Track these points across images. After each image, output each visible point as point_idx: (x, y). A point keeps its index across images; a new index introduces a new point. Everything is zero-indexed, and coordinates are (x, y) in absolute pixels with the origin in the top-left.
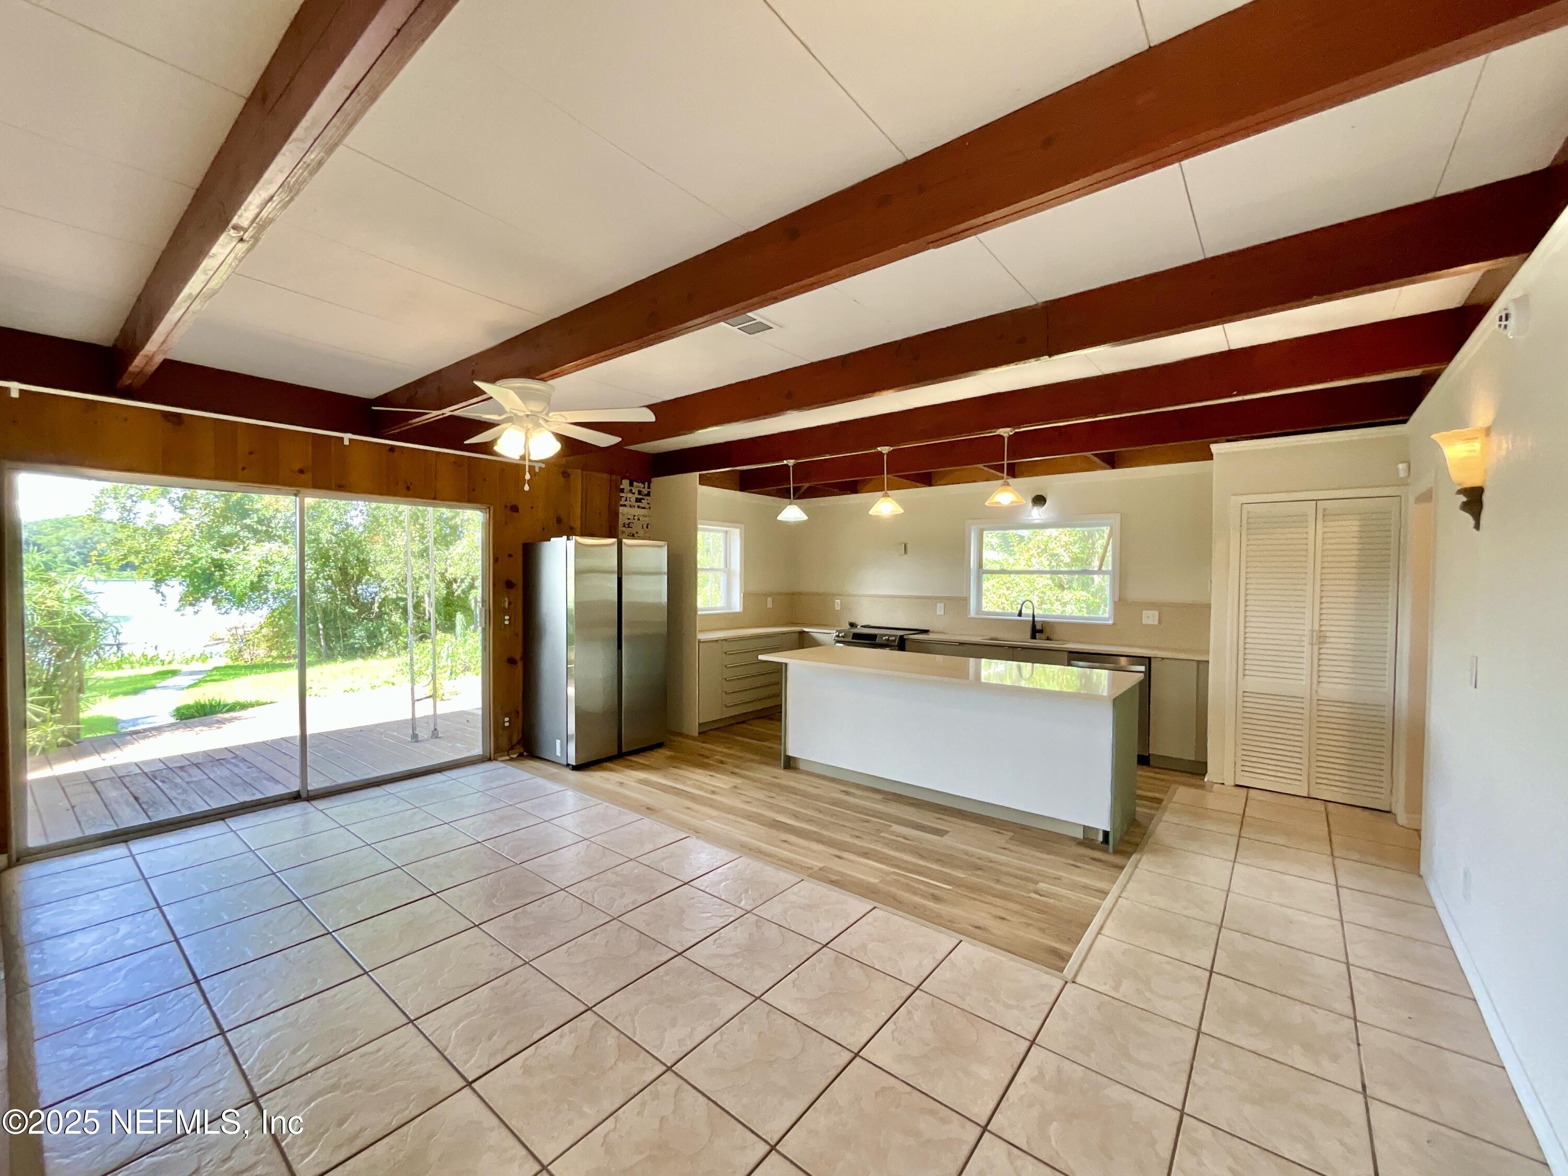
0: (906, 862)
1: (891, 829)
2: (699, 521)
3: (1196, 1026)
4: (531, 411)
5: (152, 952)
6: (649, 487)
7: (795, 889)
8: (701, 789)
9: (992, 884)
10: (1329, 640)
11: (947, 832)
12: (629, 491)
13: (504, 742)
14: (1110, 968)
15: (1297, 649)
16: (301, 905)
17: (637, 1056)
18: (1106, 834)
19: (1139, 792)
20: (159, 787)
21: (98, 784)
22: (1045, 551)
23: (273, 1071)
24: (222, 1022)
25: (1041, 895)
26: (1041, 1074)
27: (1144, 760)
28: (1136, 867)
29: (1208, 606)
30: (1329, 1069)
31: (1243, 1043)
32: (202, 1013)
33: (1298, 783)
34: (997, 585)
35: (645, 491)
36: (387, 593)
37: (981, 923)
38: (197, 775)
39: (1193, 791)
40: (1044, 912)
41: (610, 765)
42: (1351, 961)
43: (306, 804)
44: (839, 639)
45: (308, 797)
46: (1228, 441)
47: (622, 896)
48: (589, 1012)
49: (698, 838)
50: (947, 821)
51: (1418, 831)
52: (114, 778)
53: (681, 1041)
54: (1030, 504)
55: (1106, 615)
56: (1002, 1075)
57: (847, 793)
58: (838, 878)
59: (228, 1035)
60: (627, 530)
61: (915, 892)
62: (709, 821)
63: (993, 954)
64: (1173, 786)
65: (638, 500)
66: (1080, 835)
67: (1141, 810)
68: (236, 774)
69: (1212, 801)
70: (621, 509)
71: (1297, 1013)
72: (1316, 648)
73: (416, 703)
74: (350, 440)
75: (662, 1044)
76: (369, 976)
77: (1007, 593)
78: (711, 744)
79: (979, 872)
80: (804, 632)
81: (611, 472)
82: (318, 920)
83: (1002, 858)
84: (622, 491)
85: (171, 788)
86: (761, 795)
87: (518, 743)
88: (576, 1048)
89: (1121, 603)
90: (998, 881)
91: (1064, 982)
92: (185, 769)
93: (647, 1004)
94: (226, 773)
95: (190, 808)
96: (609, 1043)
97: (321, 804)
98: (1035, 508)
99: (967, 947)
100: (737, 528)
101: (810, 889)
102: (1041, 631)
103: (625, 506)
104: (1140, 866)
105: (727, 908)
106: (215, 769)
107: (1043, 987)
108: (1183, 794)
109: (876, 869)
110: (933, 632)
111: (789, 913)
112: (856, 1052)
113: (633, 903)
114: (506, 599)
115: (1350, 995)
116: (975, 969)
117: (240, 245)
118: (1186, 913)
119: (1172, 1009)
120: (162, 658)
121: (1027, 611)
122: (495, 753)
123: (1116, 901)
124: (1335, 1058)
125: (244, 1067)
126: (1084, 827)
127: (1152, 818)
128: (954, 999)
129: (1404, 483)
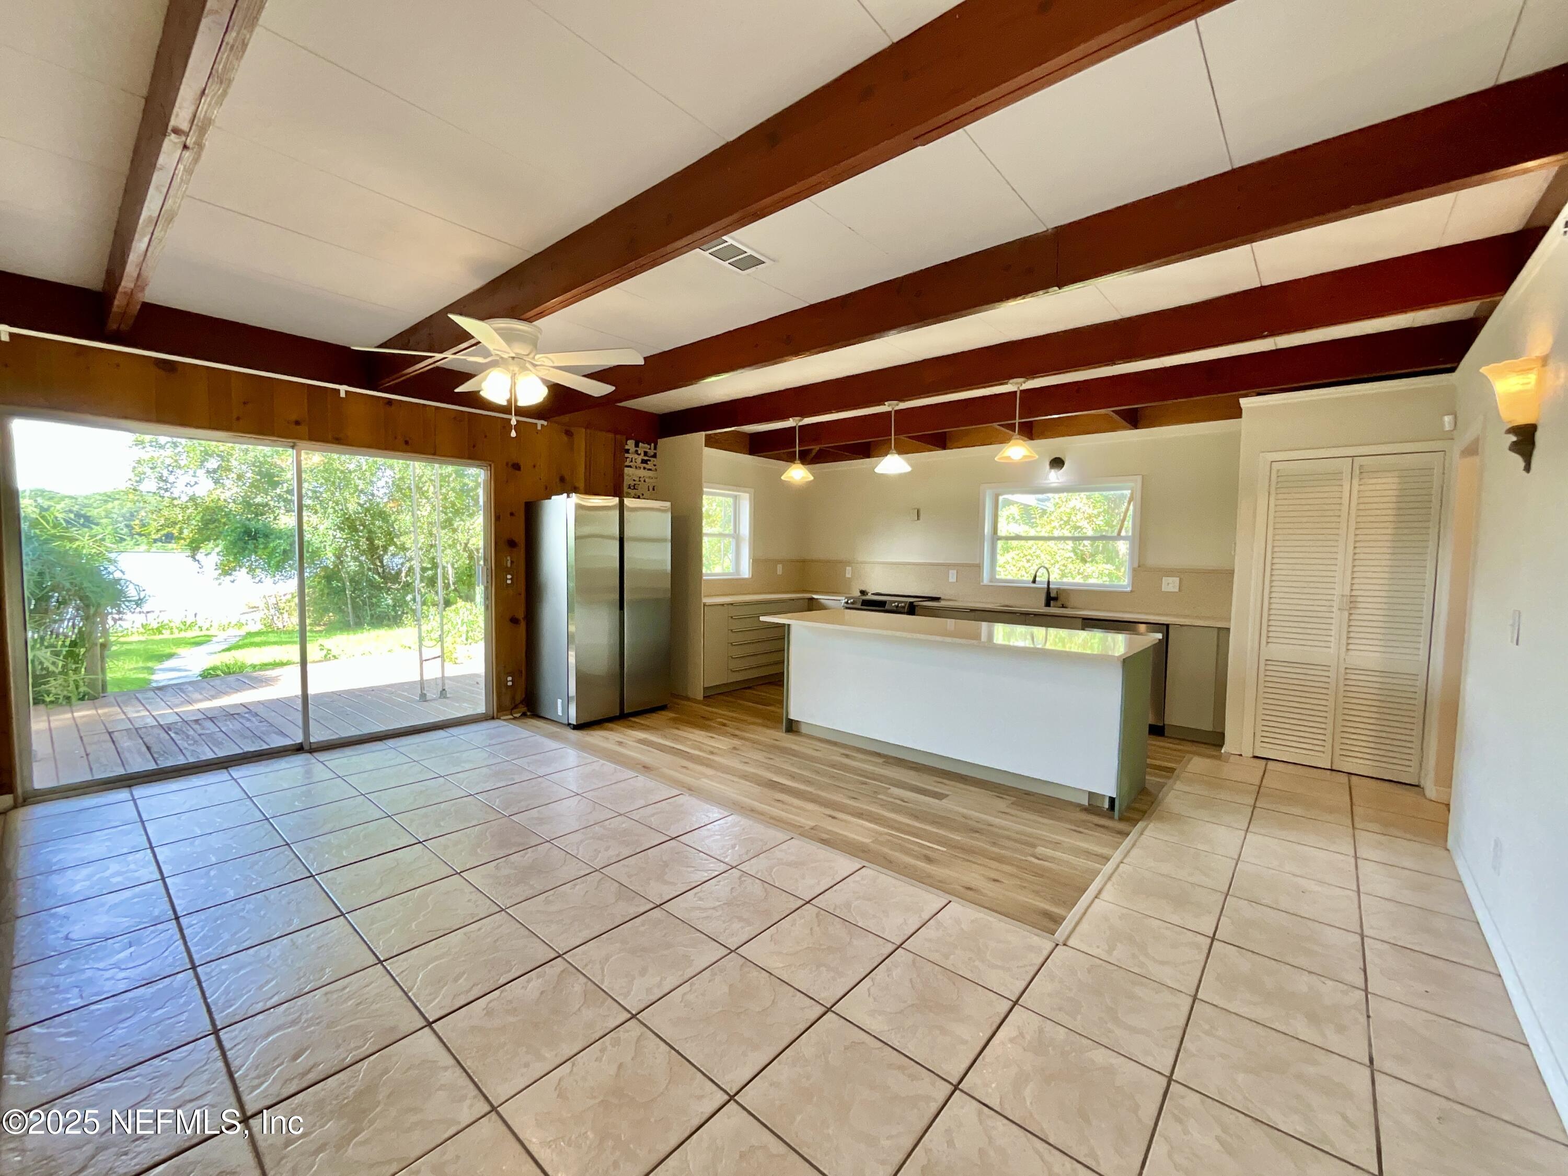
0: (900, 823)
1: (889, 791)
2: (704, 484)
3: (1193, 993)
4: (516, 353)
5: (137, 889)
6: (655, 448)
7: (784, 846)
8: (701, 750)
9: (988, 847)
10: (1360, 605)
11: (947, 796)
12: (634, 452)
13: (507, 702)
14: (1105, 932)
15: (1327, 615)
16: (289, 849)
17: (603, 1003)
18: (1112, 800)
19: (1149, 761)
20: (172, 738)
21: (115, 735)
22: (1067, 523)
23: (237, 1005)
24: (195, 956)
25: (1039, 859)
26: (1021, 1035)
27: (1157, 730)
28: (1142, 834)
29: (1231, 573)
30: (1334, 1041)
31: (1241, 1011)
32: (177, 947)
33: (1321, 754)
34: (1017, 558)
35: (651, 452)
36: (412, 563)
37: (973, 884)
38: (211, 727)
39: (1208, 761)
40: (1042, 876)
41: (610, 725)
42: (1367, 932)
43: (308, 755)
44: (848, 606)
45: (311, 749)
46: (1259, 394)
47: (607, 849)
48: (559, 959)
49: (690, 795)
50: (945, 784)
51: (1448, 805)
52: (130, 729)
53: (649, 990)
54: (1048, 466)
55: (1125, 583)
56: (981, 1034)
57: (847, 756)
58: (828, 837)
59: (199, 969)
60: (633, 492)
61: (907, 852)
62: (703, 780)
63: (981, 915)
64: (1188, 756)
65: (644, 462)
66: (1085, 802)
67: (1152, 779)
68: (248, 728)
69: (1229, 771)
70: (626, 470)
71: (1303, 983)
72: (1346, 614)
73: (424, 662)
74: (347, 392)
75: (629, 993)
76: (346, 918)
77: (1027, 565)
78: (716, 707)
79: (977, 835)
80: (814, 598)
81: (616, 432)
82: (303, 863)
83: (1004, 823)
84: (627, 451)
85: (183, 739)
86: (759, 756)
87: (521, 702)
88: (542, 993)
89: (1140, 569)
90: (994, 844)
91: (1054, 945)
92: (200, 722)
93: (618, 953)
94: (237, 726)
95: (198, 757)
96: (576, 989)
97: (323, 756)
98: (1053, 471)
99: (956, 908)
100: (745, 492)
101: (799, 847)
102: (1056, 599)
103: (630, 467)
104: (1145, 833)
105: (711, 863)
106: (228, 723)
107: (1031, 948)
108: (1198, 764)
109: (868, 829)
110: (944, 600)
111: (774, 870)
112: (829, 1007)
113: (618, 855)
114: (509, 558)
115: (1362, 967)
116: (962, 929)
117: (187, 154)
118: (1190, 879)
119: (1166, 974)
120: (199, 624)
121: (1042, 578)
122: (498, 711)
123: (1118, 866)
124: (1341, 1029)
125: (209, 1000)
126: (1090, 793)
127: (1163, 787)
128: (935, 957)
129: (1449, 437)
